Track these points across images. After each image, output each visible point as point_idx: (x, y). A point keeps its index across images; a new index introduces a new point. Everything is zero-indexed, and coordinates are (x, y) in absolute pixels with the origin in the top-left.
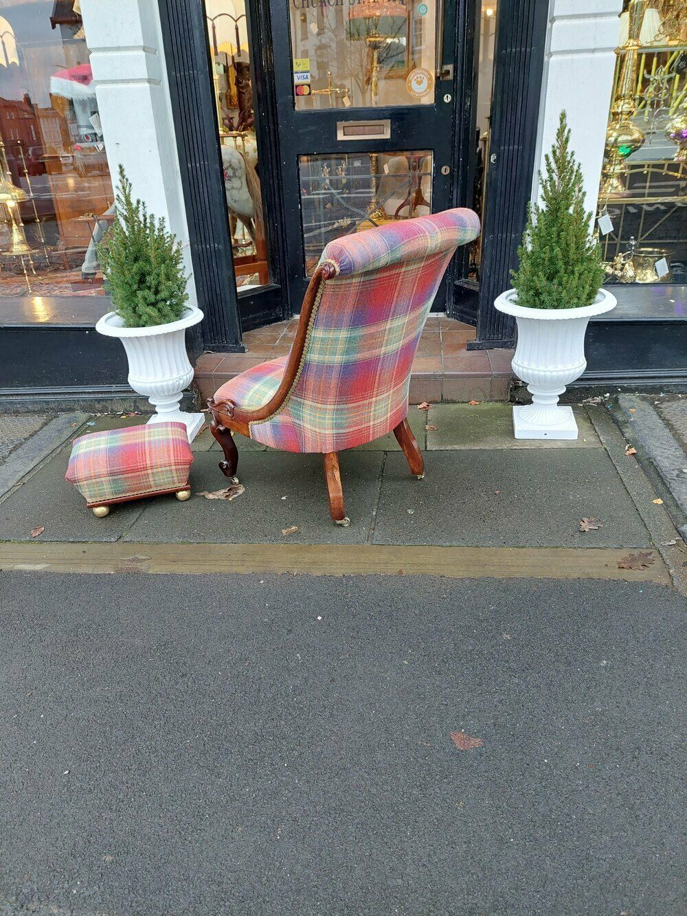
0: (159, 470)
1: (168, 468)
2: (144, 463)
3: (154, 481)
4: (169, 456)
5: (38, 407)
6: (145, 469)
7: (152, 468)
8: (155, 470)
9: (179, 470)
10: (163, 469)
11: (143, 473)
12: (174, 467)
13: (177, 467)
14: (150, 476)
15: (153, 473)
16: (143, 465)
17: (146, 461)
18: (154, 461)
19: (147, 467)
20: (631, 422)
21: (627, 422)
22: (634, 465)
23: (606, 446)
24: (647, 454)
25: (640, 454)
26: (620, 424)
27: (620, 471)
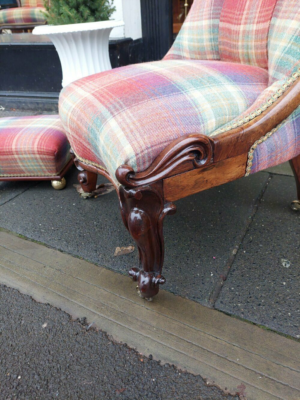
1: (33, 156)
3: (23, 166)
4: (33, 144)
5: (32, 106)
7: (17, 152)
8: (21, 156)
9: (44, 159)
10: (29, 156)
11: (10, 156)
12: (38, 156)
13: (41, 156)
14: (18, 161)
15: (20, 159)
16: (9, 149)
17: (11, 146)
18: (18, 147)
19: (12, 152)
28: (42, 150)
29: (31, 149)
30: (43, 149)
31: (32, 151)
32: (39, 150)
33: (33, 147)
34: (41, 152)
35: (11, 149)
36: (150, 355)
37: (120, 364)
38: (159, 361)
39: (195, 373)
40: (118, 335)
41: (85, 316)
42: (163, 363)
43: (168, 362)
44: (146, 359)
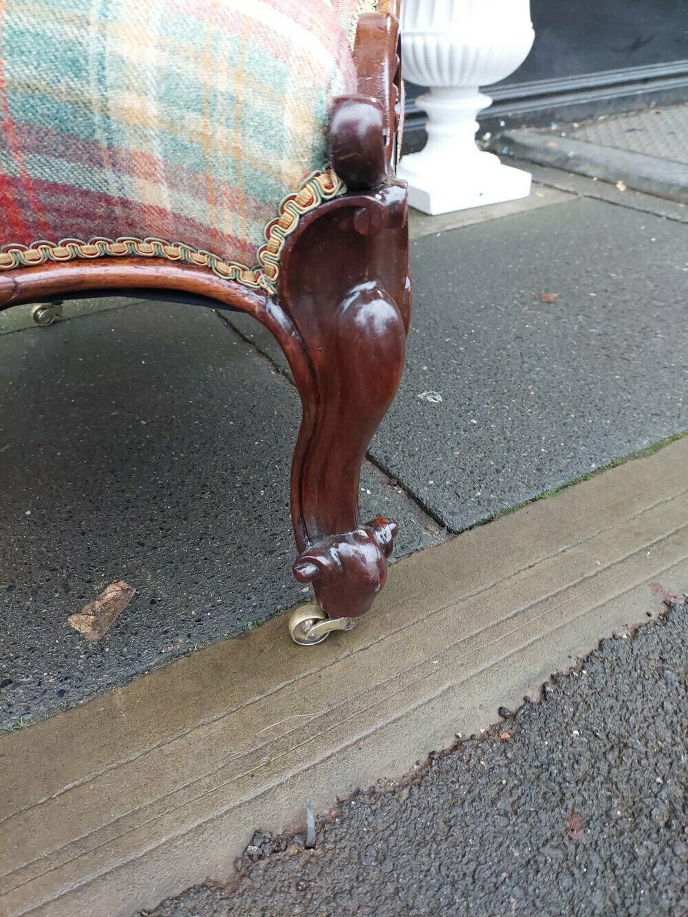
20: (574, 157)
21: (567, 159)
22: (672, 203)
23: (586, 194)
24: (671, 185)
25: (654, 189)
26: (558, 164)
27: (670, 216)
36: (501, 711)
37: (492, 792)
38: (526, 700)
39: (595, 646)
40: (389, 761)
41: (250, 829)
42: (535, 696)
43: (539, 684)
44: (506, 727)
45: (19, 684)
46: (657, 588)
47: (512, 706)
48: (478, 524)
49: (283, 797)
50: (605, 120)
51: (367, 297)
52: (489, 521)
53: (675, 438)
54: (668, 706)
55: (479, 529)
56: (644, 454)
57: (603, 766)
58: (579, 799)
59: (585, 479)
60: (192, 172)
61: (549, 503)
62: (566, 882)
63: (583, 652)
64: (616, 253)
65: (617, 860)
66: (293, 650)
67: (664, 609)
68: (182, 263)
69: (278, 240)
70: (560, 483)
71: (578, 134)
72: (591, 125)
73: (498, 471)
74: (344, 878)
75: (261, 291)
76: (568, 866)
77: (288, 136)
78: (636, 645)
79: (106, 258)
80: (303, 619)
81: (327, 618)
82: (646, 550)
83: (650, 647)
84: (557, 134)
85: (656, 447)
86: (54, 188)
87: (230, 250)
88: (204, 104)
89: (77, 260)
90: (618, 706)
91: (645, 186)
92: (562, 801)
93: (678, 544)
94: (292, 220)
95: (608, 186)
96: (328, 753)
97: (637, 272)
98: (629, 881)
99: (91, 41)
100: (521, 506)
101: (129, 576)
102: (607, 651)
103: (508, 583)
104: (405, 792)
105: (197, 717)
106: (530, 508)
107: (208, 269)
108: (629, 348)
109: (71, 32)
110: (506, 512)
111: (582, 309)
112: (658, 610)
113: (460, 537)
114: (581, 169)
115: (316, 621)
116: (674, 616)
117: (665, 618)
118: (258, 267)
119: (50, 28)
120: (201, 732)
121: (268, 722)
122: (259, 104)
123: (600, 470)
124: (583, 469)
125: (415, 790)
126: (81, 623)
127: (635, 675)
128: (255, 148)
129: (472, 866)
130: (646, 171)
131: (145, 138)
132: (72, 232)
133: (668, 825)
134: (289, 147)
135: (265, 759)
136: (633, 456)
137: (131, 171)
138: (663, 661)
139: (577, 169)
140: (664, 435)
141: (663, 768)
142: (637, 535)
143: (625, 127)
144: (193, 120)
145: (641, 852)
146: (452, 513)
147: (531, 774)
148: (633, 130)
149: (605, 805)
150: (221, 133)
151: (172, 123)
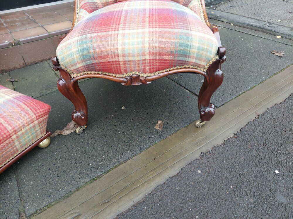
0: (23, 131)
1: (31, 125)
2: (6, 131)
3: (19, 143)
4: (28, 114)
6: (9, 136)
7: (15, 132)
8: (19, 133)
9: (41, 122)
10: (27, 128)
11: (7, 142)
12: (36, 122)
13: (39, 120)
14: (15, 141)
15: (17, 137)
16: (5, 134)
17: (6, 129)
18: (15, 125)
19: (10, 134)
20: (219, 16)
21: (217, 17)
22: (245, 29)
23: (224, 27)
24: (244, 24)
25: (241, 25)
26: (215, 18)
27: (245, 33)
28: (40, 114)
29: (29, 120)
30: (40, 112)
31: (31, 120)
32: (37, 115)
33: (30, 116)
34: (39, 116)
35: (8, 132)
36: (234, 134)
37: (236, 144)
38: (238, 132)
39: (247, 123)
40: (218, 142)
41: (200, 152)
42: (239, 131)
43: (239, 129)
44: (236, 135)
45: (152, 137)
46: (256, 113)
47: (236, 133)
48: (222, 105)
49: (204, 148)
50: (224, 3)
51: (219, 71)
52: (224, 105)
53: (255, 86)
54: (261, 130)
55: (222, 106)
56: (249, 90)
57: (252, 139)
58: (249, 143)
59: (240, 95)
60: (200, 58)
61: (234, 100)
62: (250, 153)
63: (246, 124)
64: (235, 44)
65: (257, 150)
66: (196, 128)
67: (258, 116)
68: (192, 68)
69: (208, 65)
70: (235, 97)
71: (218, 8)
72: (221, 5)
73: (223, 95)
74: (217, 156)
75: (204, 71)
76: (250, 151)
77: (213, 52)
78: (254, 122)
79: (181, 68)
80: (198, 123)
81: (202, 122)
82: (253, 107)
83: (257, 122)
84: (213, 8)
85: (252, 88)
86: (179, 61)
87: (201, 66)
88: (203, 50)
89: (177, 69)
90: (253, 131)
91: (238, 24)
92: (247, 144)
93: (259, 106)
94: (211, 62)
95: (229, 24)
96: (208, 142)
97: (241, 49)
98: (259, 152)
99: (189, 43)
100: (229, 101)
101: (160, 120)
102: (249, 123)
103: (230, 115)
104: (222, 145)
105: (185, 139)
106: (231, 102)
107: (196, 69)
108: (242, 67)
109: (187, 42)
110: (226, 103)
111: (230, 59)
112: (257, 117)
113: (219, 108)
114: (221, 20)
115: (200, 123)
116: (260, 117)
117: (258, 118)
118: (204, 68)
119: (185, 42)
120: (187, 141)
121: (197, 139)
122: (210, 49)
123: (242, 94)
124: (239, 94)
125: (224, 145)
126: (156, 127)
127: (255, 126)
128: (208, 54)
129: (236, 153)
130: (238, 20)
131: (194, 54)
132: (178, 66)
133: (263, 145)
134: (213, 53)
135: (199, 143)
136: (248, 90)
137: (190, 58)
138: (259, 124)
139: (220, 20)
140: (253, 86)
141: (261, 138)
142: (251, 105)
143: (230, 5)
144: (201, 52)
145: (260, 149)
146: (217, 104)
147: (241, 141)
148: (232, 6)
149: (253, 144)
150: (204, 53)
151: (199, 52)
